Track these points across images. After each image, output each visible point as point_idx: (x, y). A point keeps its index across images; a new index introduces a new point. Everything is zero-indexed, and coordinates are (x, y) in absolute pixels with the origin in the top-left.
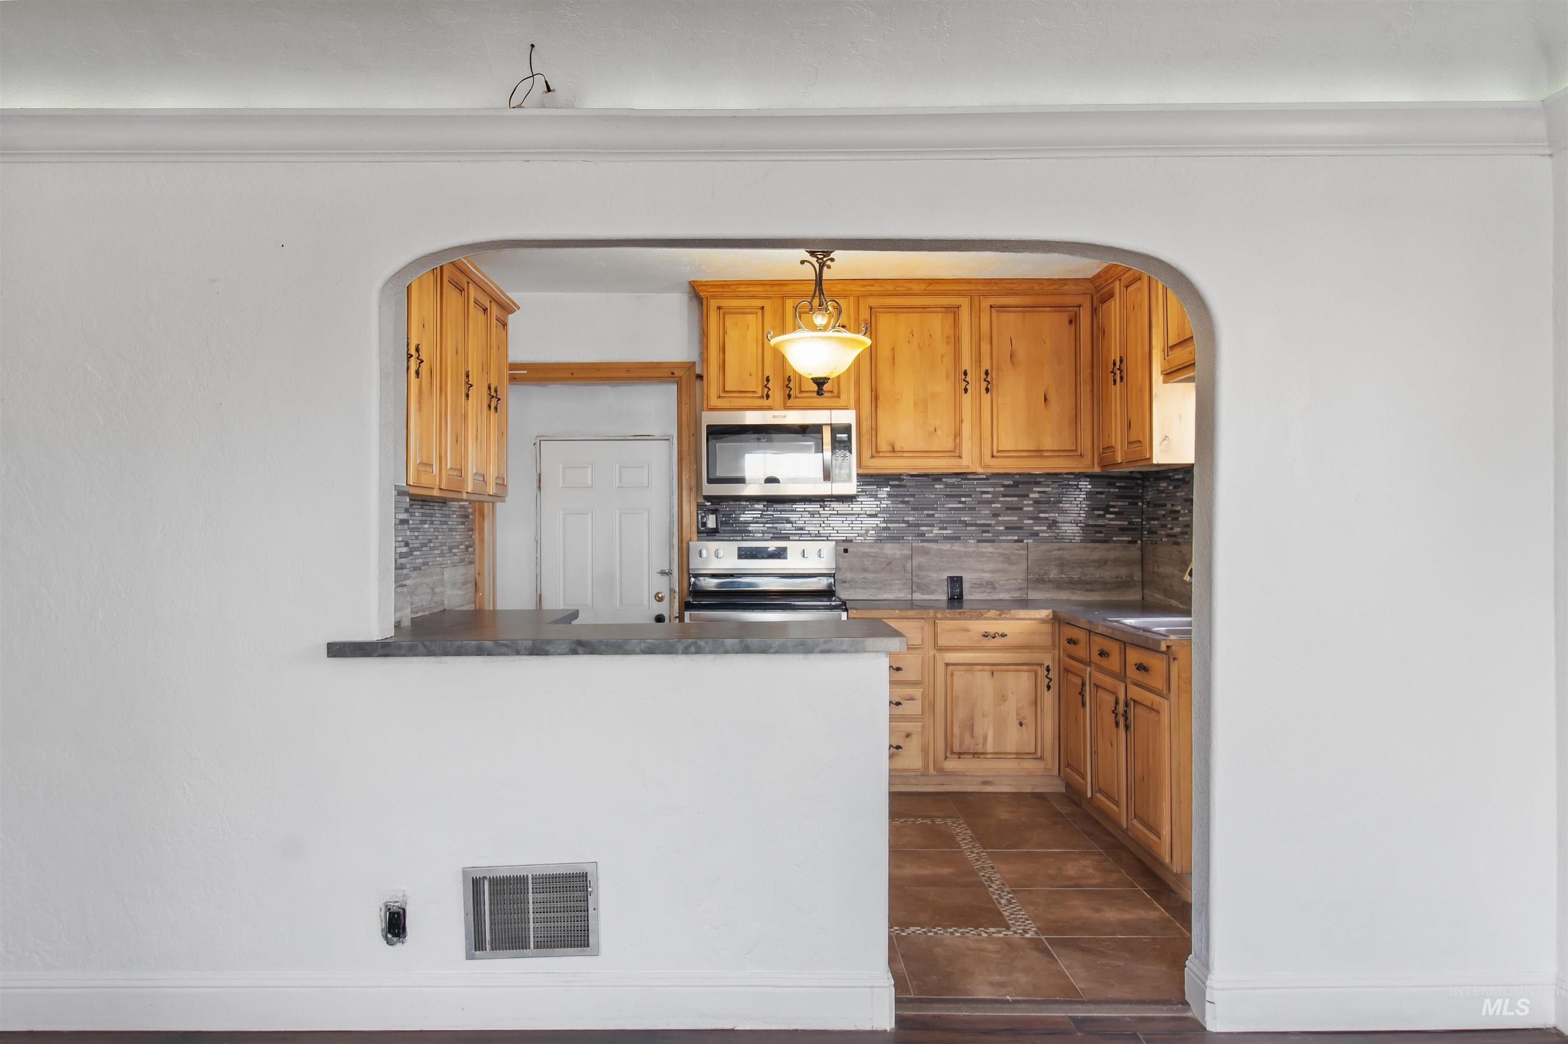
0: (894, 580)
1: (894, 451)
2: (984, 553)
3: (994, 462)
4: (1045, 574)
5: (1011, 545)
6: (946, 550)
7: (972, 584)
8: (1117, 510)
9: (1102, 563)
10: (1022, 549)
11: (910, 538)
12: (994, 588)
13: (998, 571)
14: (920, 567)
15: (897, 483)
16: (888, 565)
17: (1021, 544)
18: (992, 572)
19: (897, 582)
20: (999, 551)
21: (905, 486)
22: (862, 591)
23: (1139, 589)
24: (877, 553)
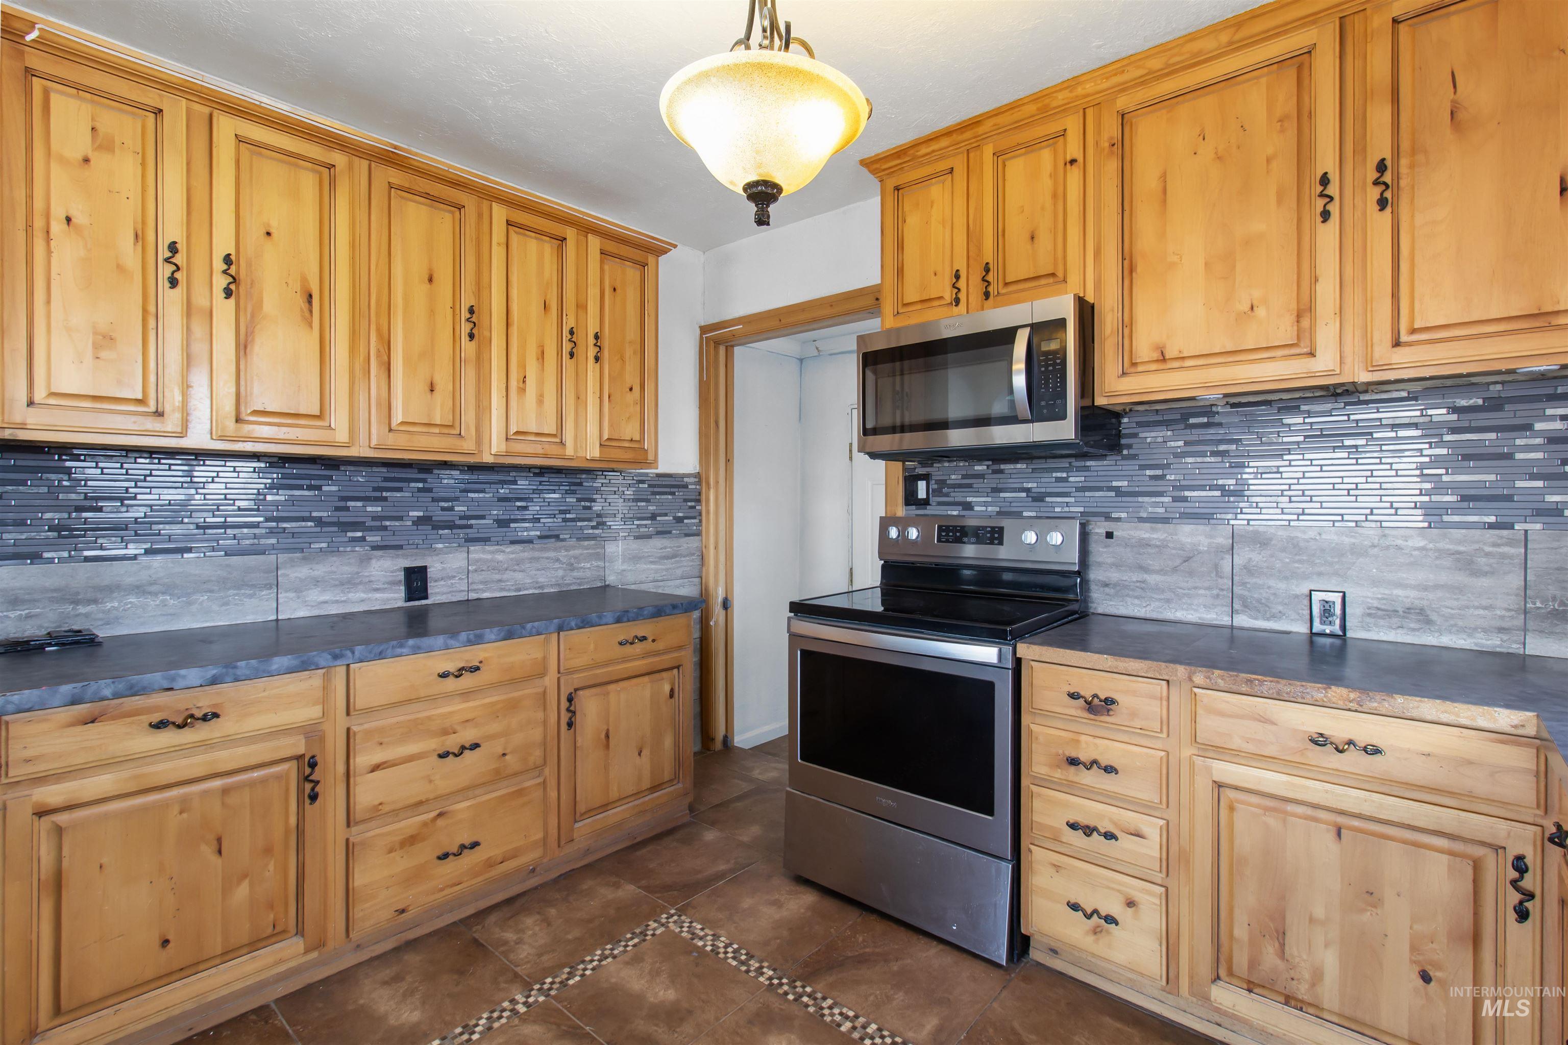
0: (1196, 588)
1: (1164, 360)
3: (1401, 356)
5: (1477, 533)
6: (1307, 540)
7: (1369, 608)
10: (1511, 543)
11: (1229, 516)
12: (1429, 622)
13: (1437, 587)
14: (1249, 569)
15: (1205, 420)
16: (1185, 561)
17: (1505, 533)
18: (1423, 587)
19: (1202, 592)
20: (1441, 545)
21: (1220, 425)
22: (1136, 601)
24: (1164, 540)
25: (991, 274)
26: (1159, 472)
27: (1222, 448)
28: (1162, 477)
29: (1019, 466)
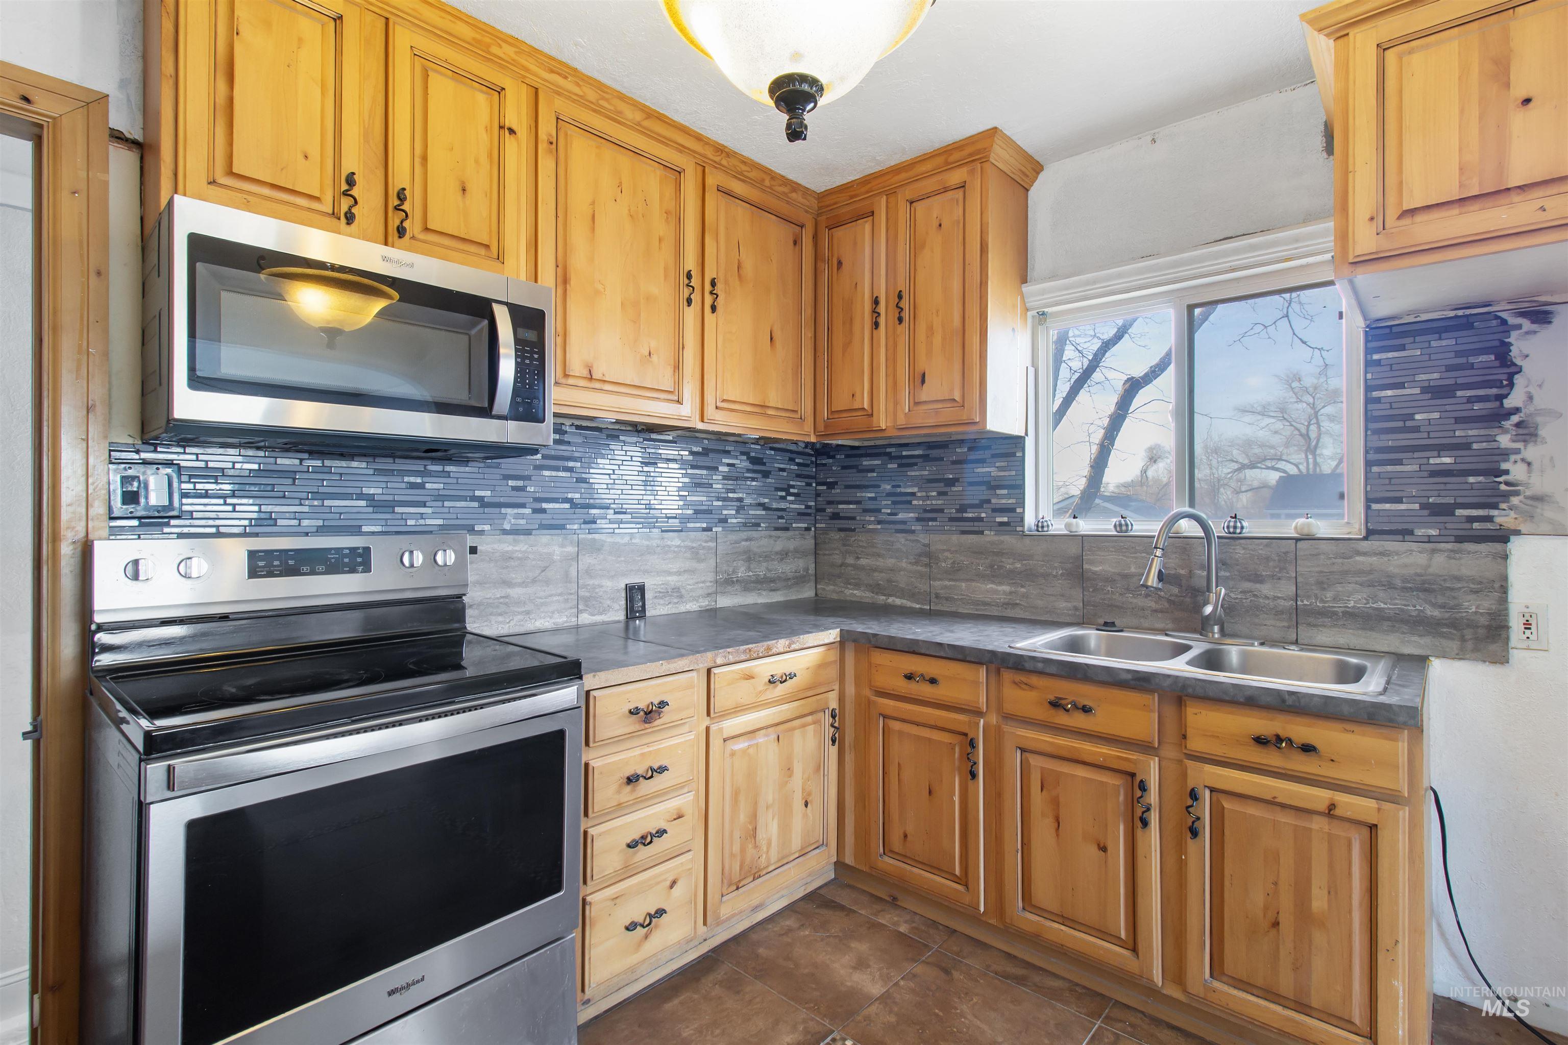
0: (551, 596)
1: (591, 378)
2: (669, 547)
4: (734, 572)
5: (699, 534)
6: (625, 545)
7: (656, 592)
8: (795, 491)
9: (784, 555)
10: (711, 540)
11: (576, 527)
12: (681, 597)
13: (685, 571)
14: (589, 572)
16: (543, 571)
17: (709, 533)
18: (679, 573)
19: (555, 598)
21: (569, 443)
22: (500, 619)
23: (812, 584)
24: (525, 552)
25: (406, 200)
26: (520, 483)
27: (571, 464)
28: (522, 489)
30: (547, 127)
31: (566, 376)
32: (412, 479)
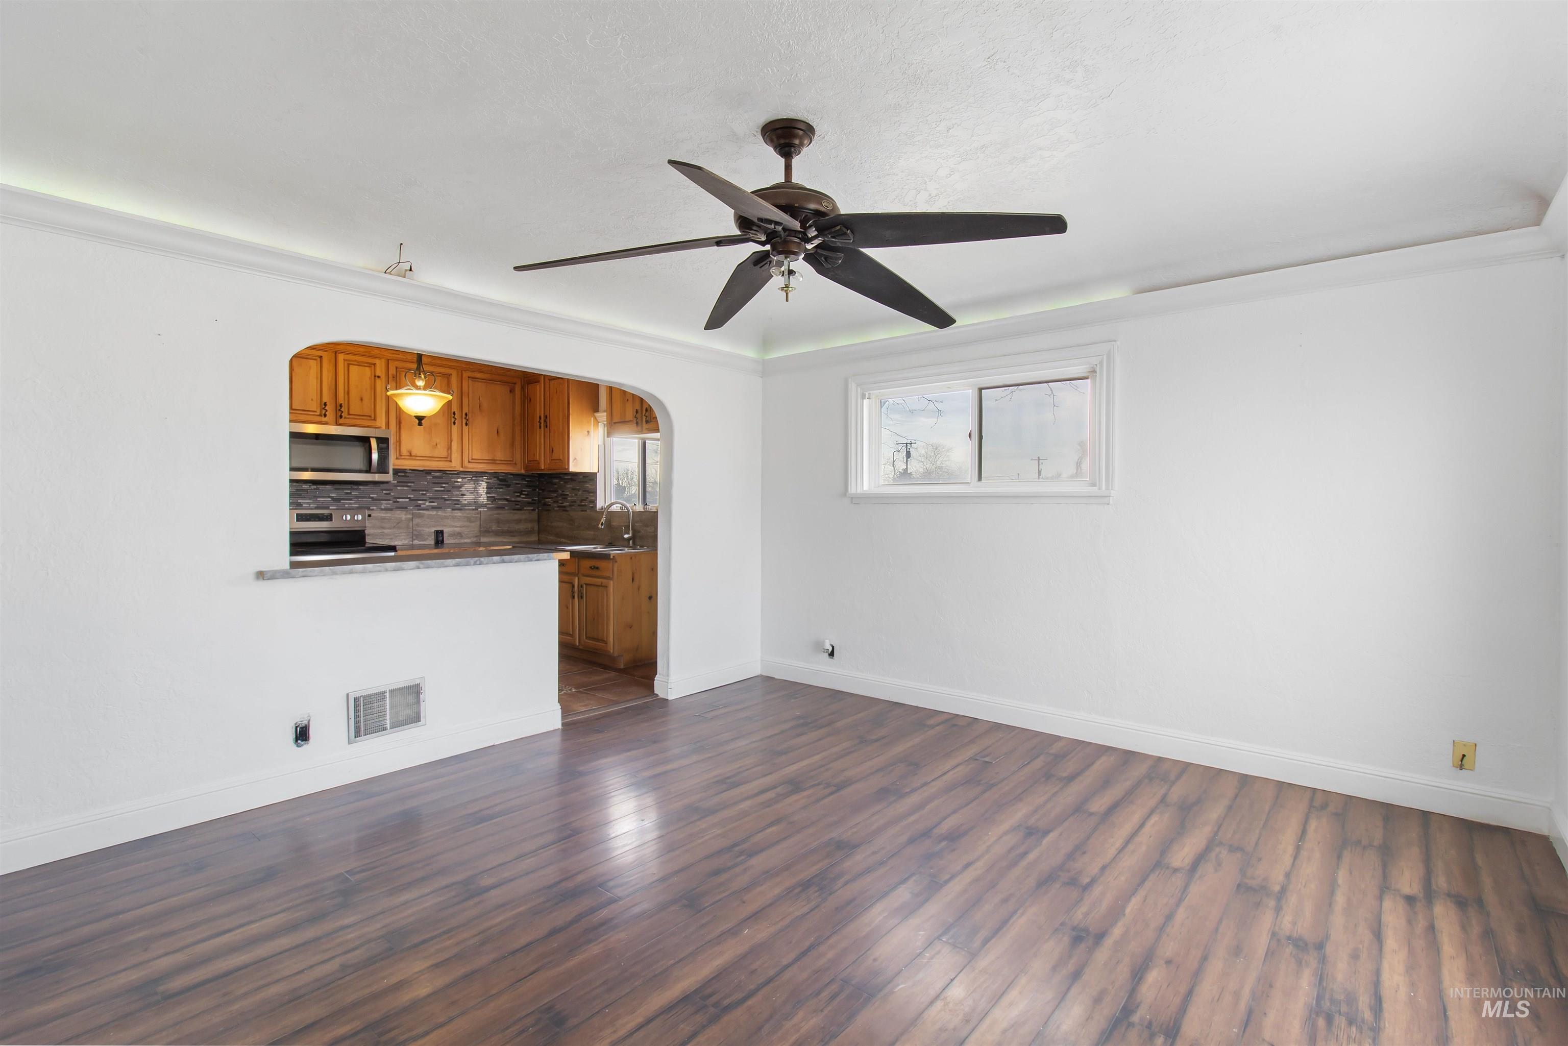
0: (401, 533)
1: (411, 455)
2: (456, 516)
3: (470, 465)
4: (490, 528)
5: (471, 512)
6: (434, 515)
7: (449, 534)
8: (526, 493)
9: (519, 521)
10: (478, 514)
11: (412, 508)
12: (462, 536)
13: (464, 526)
14: (418, 525)
15: (403, 474)
16: (397, 523)
17: (476, 511)
18: (461, 527)
19: (403, 534)
20: (464, 515)
21: (408, 476)
22: (381, 540)
23: (537, 534)
24: (389, 517)
25: (343, 408)
26: (388, 492)
27: (409, 484)
28: (389, 494)
29: (327, 487)
30: (392, 371)
31: (400, 455)
32: (347, 491)
